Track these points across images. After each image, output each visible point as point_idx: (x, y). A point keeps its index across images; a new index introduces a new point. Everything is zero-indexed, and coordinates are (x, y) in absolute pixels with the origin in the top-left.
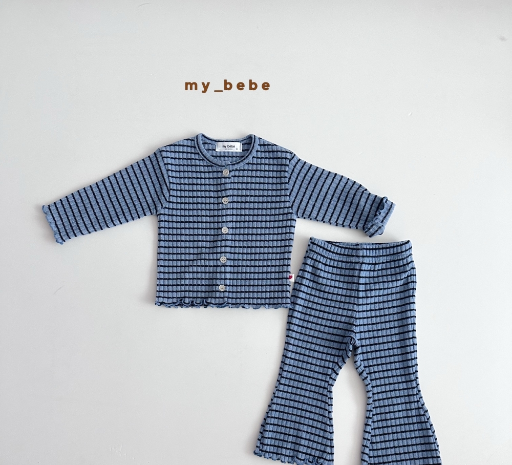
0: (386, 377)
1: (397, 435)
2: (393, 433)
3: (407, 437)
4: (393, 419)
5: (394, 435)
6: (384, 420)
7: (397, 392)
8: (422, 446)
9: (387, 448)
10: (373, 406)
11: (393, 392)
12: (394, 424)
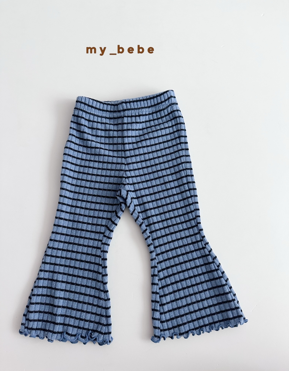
0: (166, 227)
1: (188, 291)
2: (184, 289)
3: (200, 290)
4: (180, 272)
5: (185, 290)
6: (171, 275)
7: (180, 241)
8: (218, 298)
9: (179, 308)
10: (157, 261)
11: (176, 242)
12: (182, 278)
